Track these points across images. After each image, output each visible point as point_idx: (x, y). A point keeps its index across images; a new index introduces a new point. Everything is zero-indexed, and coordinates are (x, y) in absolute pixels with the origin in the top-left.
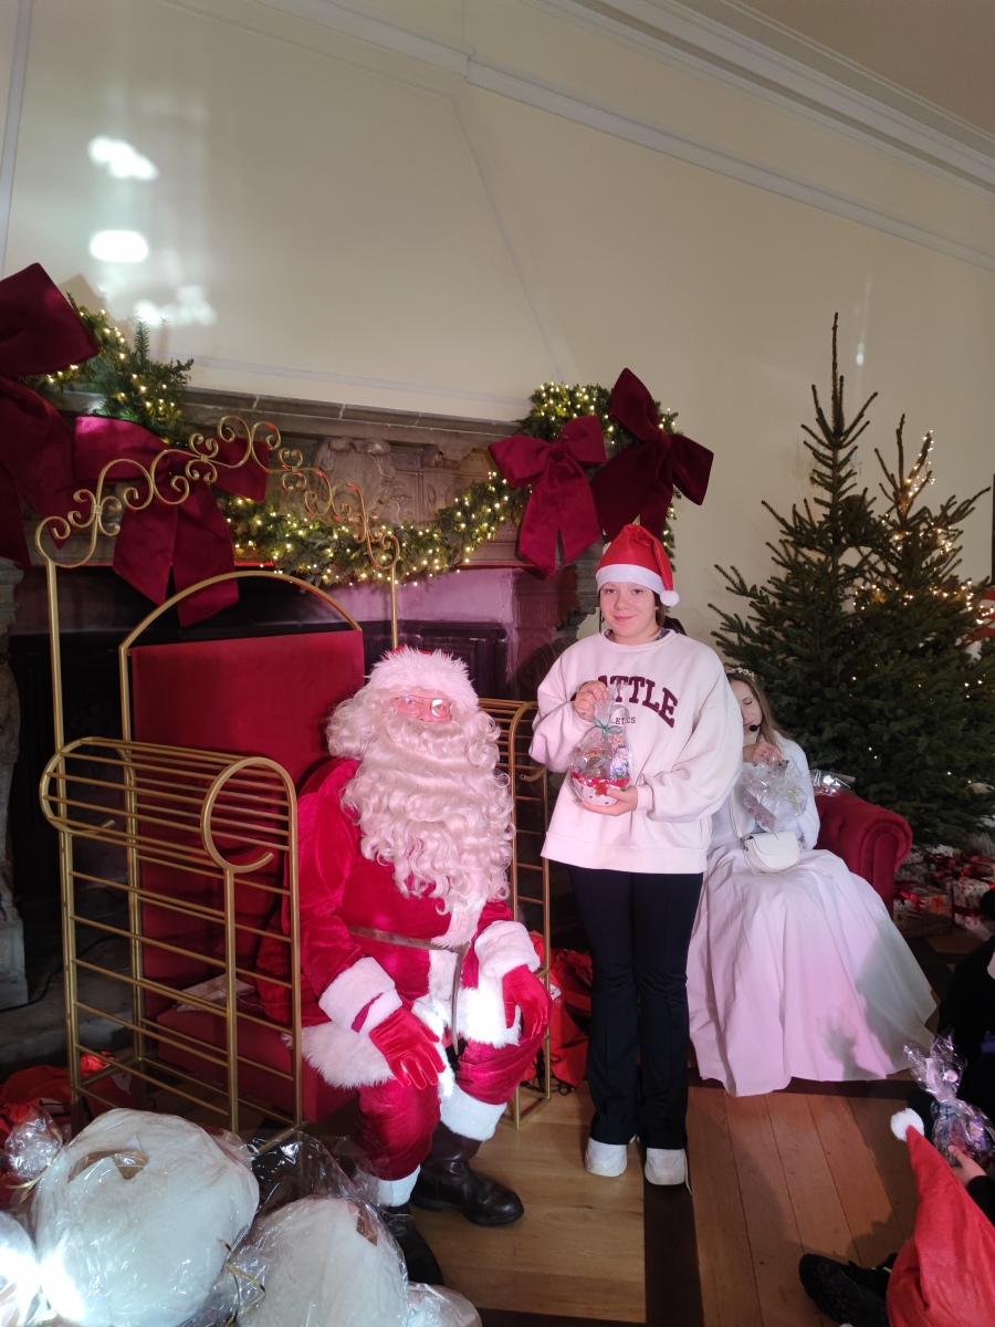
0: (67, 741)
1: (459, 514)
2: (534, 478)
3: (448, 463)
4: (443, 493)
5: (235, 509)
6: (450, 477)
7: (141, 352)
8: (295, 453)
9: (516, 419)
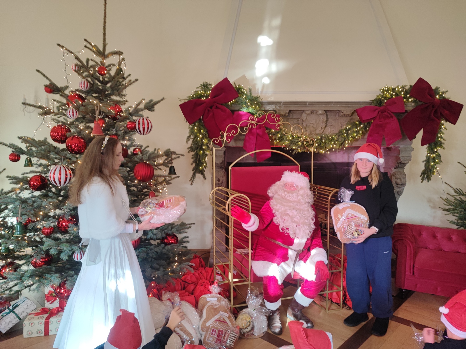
0: (215, 187)
1: (345, 131)
2: (373, 118)
3: (346, 115)
4: (345, 124)
5: (272, 132)
6: (348, 119)
7: (251, 94)
8: (280, 118)
9: (371, 100)
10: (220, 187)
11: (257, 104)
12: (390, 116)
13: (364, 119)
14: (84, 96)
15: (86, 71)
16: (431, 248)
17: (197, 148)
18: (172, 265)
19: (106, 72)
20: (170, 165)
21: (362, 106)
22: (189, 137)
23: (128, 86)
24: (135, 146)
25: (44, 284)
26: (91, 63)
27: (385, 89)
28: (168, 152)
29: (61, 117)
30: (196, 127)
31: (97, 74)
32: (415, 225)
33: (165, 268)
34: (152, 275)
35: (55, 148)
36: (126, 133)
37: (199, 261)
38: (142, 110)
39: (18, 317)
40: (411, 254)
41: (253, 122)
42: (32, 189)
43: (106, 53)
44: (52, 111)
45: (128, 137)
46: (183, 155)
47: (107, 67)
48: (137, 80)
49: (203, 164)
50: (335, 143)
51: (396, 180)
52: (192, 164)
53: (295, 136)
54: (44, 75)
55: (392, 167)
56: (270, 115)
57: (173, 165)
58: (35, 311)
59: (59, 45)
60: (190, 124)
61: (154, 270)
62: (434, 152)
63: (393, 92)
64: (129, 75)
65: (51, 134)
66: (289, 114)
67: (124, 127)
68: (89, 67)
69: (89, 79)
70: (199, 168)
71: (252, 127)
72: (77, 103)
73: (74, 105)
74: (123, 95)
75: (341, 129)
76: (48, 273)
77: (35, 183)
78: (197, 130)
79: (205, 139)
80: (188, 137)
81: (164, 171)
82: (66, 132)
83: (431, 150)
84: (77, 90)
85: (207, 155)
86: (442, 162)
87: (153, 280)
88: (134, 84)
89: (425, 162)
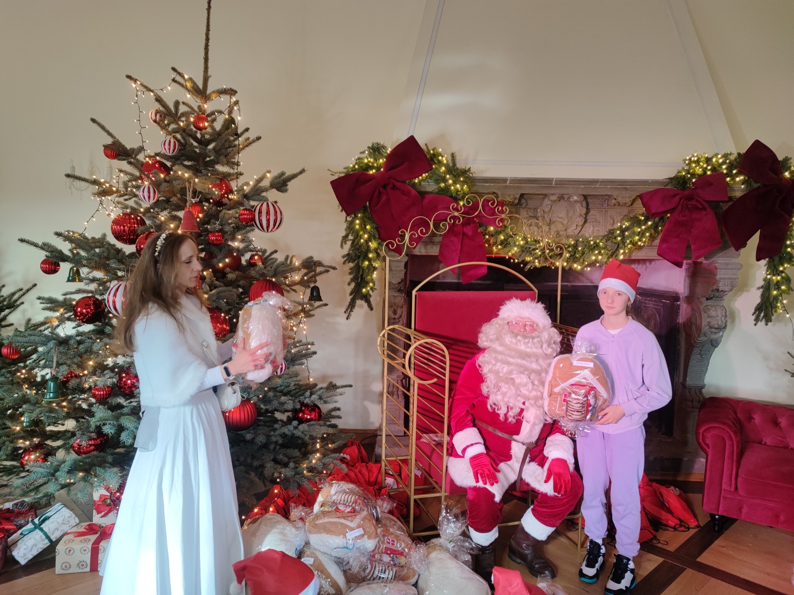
0: (388, 325)
1: (618, 232)
2: (671, 211)
3: (621, 204)
4: (619, 220)
5: (489, 232)
6: (625, 210)
7: (454, 164)
8: (504, 208)
9: (667, 177)
10: (397, 326)
11: (464, 182)
12: (701, 207)
13: (653, 211)
14: (169, 164)
15: (173, 122)
16: (768, 443)
17: (359, 257)
18: (311, 457)
19: (206, 124)
20: (312, 285)
21: (652, 188)
22: (345, 238)
23: (243, 148)
24: (253, 251)
25: (92, 484)
26: (183, 109)
27: (693, 159)
28: (309, 262)
29: (130, 199)
30: (358, 219)
31: (192, 127)
32: (742, 401)
33: (298, 463)
34: (276, 475)
35: (119, 251)
36: (237, 229)
37: (356, 450)
38: (266, 190)
39: (48, 537)
40: (733, 454)
41: (456, 214)
42: (79, 320)
43: (208, 92)
44: (114, 189)
45: (241, 235)
46: (334, 268)
47: (209, 115)
48: (259, 138)
49: (368, 283)
50: (600, 253)
51: (709, 319)
52: (349, 284)
53: (529, 240)
54: (103, 128)
55: (702, 297)
56: (486, 202)
57: (317, 284)
58: (75, 528)
59: (129, 77)
60: (348, 214)
61: (279, 466)
62: (779, 273)
63: (708, 165)
64: (247, 130)
65: (112, 228)
66: (520, 200)
67: (235, 218)
68: (179, 115)
69: (179, 136)
70: (361, 290)
71: (455, 222)
72: (157, 177)
73: (151, 180)
74: (234, 163)
75: (611, 228)
76: (100, 466)
77: (84, 310)
78: (360, 225)
79: (373, 241)
80: (343, 237)
81: (303, 295)
82: (138, 224)
83: (773, 269)
84: (157, 154)
85: (375, 269)
86: (792, 290)
87: (278, 483)
88: (254, 145)
89: (761, 290)
